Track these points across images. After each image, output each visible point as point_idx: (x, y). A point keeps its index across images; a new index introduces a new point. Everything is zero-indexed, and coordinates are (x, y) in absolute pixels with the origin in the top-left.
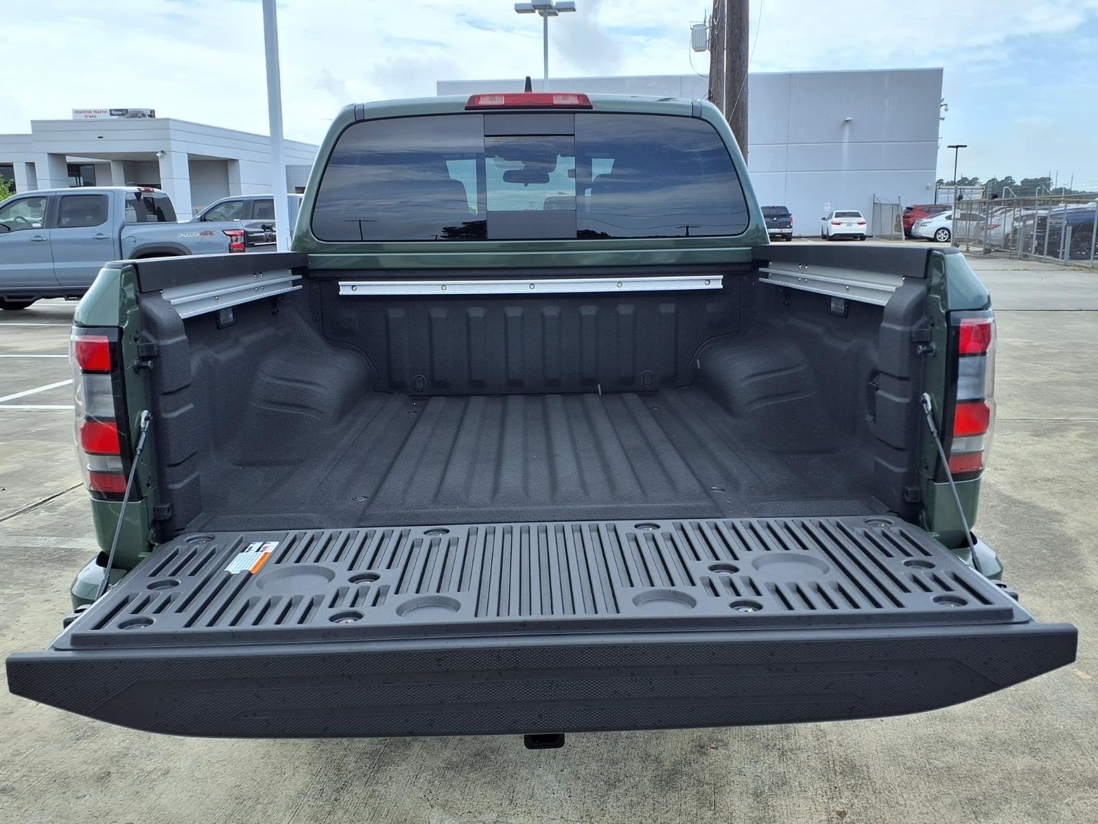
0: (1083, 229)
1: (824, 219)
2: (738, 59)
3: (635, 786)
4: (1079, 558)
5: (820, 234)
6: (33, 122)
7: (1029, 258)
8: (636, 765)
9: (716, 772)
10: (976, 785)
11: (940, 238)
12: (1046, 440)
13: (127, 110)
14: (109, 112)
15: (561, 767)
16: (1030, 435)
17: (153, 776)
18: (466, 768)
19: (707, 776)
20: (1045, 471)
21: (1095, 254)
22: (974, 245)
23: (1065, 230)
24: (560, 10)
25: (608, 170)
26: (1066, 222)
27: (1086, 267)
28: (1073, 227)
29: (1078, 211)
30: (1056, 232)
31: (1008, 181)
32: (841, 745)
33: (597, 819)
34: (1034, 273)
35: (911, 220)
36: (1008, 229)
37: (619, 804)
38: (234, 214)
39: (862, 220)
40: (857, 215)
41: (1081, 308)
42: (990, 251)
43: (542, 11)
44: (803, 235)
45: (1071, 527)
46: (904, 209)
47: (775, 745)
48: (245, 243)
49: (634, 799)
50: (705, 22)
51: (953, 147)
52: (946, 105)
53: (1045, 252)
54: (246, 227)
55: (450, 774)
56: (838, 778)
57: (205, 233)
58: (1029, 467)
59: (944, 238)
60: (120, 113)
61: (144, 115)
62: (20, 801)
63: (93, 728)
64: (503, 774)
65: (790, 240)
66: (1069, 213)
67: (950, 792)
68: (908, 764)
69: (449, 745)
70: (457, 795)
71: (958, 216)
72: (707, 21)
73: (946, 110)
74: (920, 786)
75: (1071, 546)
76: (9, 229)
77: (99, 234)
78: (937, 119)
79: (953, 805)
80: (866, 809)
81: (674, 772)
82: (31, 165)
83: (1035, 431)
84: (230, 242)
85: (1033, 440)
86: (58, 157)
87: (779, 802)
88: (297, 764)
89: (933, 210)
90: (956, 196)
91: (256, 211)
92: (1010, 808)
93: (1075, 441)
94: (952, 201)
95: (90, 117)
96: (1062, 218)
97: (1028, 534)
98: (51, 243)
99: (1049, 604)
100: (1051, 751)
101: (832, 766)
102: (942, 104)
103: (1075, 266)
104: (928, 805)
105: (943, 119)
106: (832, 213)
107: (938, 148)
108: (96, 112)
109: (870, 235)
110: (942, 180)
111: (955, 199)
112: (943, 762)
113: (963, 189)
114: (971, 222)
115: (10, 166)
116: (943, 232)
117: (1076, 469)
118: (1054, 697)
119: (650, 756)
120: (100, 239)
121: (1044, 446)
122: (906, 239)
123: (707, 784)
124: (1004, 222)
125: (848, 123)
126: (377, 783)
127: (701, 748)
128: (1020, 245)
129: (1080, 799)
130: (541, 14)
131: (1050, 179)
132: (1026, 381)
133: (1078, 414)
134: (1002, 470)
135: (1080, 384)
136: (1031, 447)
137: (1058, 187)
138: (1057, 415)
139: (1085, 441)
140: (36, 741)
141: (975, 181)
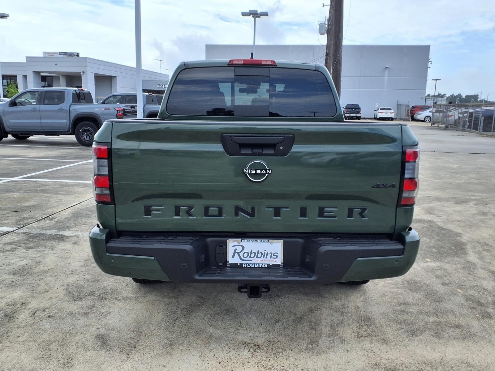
0: (488, 118)
1: (375, 110)
2: (338, 40)
3: (286, 322)
4: (466, 250)
5: (373, 117)
6: (27, 57)
7: (465, 131)
8: (287, 315)
9: (317, 319)
10: (414, 326)
11: (426, 121)
12: (460, 205)
13: (67, 53)
14: (59, 54)
15: (258, 315)
16: (453, 204)
17: (105, 314)
18: (223, 314)
19: (313, 320)
20: (458, 218)
21: (494, 130)
22: (442, 124)
23: (481, 119)
24: (261, 15)
25: (282, 89)
26: (482, 115)
27: (489, 135)
28: (484, 117)
29: (487, 110)
30: (477, 119)
31: (459, 96)
32: (365, 312)
33: (272, 332)
34: (466, 137)
35: (414, 112)
36: (456, 117)
37: (280, 328)
38: (117, 101)
39: (392, 111)
40: (390, 109)
41: (484, 153)
42: (448, 127)
43: (254, 15)
44: (366, 117)
45: (464, 239)
46: (411, 107)
47: (339, 310)
48: (123, 114)
49: (286, 326)
50: (325, 22)
51: (434, 80)
52: (431, 61)
53: (472, 128)
54: (124, 107)
55: (216, 316)
56: (363, 322)
57: (107, 109)
58: (451, 216)
59: (428, 121)
60: (64, 54)
61: (74, 55)
62: (56, 320)
63: (80, 297)
64: (237, 317)
65: (360, 119)
66: (483, 111)
67: (404, 328)
68: (389, 318)
69: (216, 307)
70: (219, 323)
71: (434, 111)
72: (326, 21)
73: (431, 64)
74: (393, 326)
75: (464, 246)
76: (22, 105)
77: (60, 108)
78: (427, 67)
79: (405, 332)
80: (372, 332)
81: (301, 318)
82: (25, 76)
83: (456, 202)
84: (117, 113)
85: (454, 205)
86: (37, 73)
87: (340, 329)
88: (159, 311)
89: (424, 108)
90: (434, 102)
91: (127, 100)
92: (426, 334)
93: (472, 207)
94: (432, 104)
95: (50, 55)
96: (479, 113)
97: (447, 241)
98: (40, 111)
99: (451, 266)
100: (444, 316)
101: (360, 318)
102: (429, 61)
103: (485, 134)
104: (395, 331)
105: (430, 68)
106: (379, 108)
107: (427, 80)
108: (53, 53)
109: (396, 118)
110: (429, 94)
111: (433, 103)
112: (403, 318)
113: (438, 99)
114: (440, 114)
115: (16, 76)
116: (428, 118)
117: (470, 217)
118: (448, 298)
119: (292, 312)
120: (61, 110)
121: (459, 208)
122: (411, 120)
123: (313, 322)
124: (454, 114)
125: (387, 68)
126: (189, 318)
127: (311, 311)
128: (461, 125)
129: (452, 331)
130: (253, 17)
131: (478, 95)
132: (455, 182)
133: (475, 196)
134: (440, 216)
135: (478, 184)
136: (453, 208)
137: (481, 99)
138: (466, 196)
139: (476, 206)
140: (59, 301)
141: (444, 95)
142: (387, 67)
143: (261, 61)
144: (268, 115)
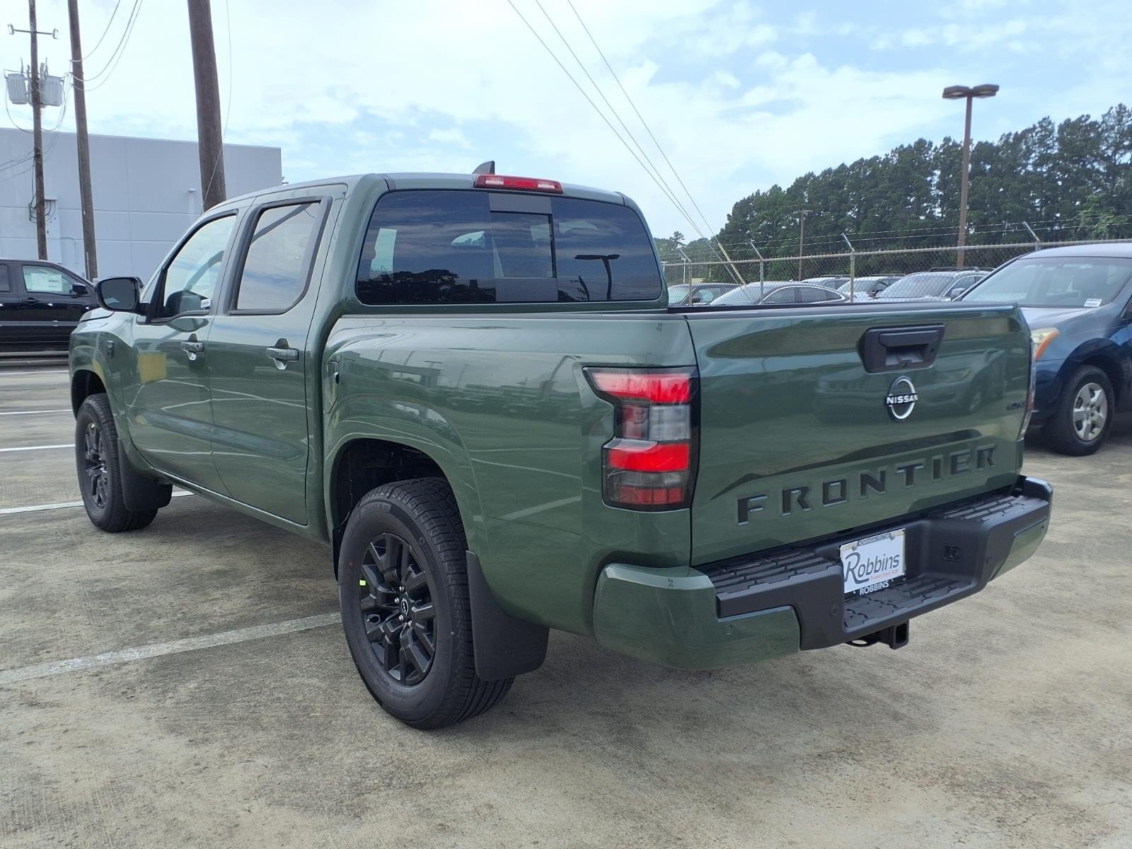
50: (22, 72)
125: (192, 194)
142: (191, 192)
143: (536, 181)
144: (557, 300)
